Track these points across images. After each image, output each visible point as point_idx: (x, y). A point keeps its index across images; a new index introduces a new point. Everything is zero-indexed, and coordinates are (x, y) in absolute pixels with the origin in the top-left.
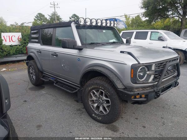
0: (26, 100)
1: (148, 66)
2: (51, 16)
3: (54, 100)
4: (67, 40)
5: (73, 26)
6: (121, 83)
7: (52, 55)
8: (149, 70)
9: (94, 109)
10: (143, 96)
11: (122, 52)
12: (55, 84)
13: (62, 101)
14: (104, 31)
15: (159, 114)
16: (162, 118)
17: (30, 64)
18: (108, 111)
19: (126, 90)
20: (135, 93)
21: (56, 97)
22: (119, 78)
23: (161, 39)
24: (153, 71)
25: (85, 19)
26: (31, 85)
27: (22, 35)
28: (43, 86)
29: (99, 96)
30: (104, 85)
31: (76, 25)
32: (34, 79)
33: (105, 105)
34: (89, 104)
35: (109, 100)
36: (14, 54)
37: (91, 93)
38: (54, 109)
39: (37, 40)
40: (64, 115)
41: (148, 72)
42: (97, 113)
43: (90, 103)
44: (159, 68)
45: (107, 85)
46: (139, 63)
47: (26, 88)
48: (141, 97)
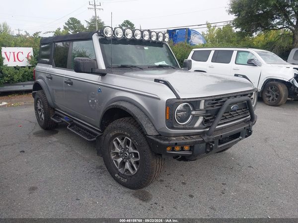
0: (24, 149)
1: (194, 103)
2: (90, 22)
3: (67, 152)
4: (82, 60)
5: (96, 38)
6: (153, 128)
7: (65, 82)
8: (194, 110)
9: (118, 165)
10: (186, 148)
11: (157, 81)
12: (69, 127)
13: (77, 154)
14: (146, 48)
15: (222, 178)
16: (223, 184)
17: (37, 97)
18: (136, 169)
19: (158, 138)
20: (171, 142)
21: (70, 147)
22: (150, 120)
23: (251, 63)
24: (201, 110)
25: (115, 29)
26: (38, 128)
27: (33, 51)
28: (56, 130)
29: (125, 146)
30: (130, 130)
31: (100, 37)
32: (42, 119)
33: (133, 161)
34: (110, 158)
35: (137, 153)
36: (19, 81)
37: (114, 143)
38: (62, 165)
39: (48, 60)
40: (75, 174)
41: (193, 113)
42: (122, 172)
43: (113, 157)
44: (212, 107)
45: (134, 130)
46: (178, 98)
47: (30, 133)
48: (182, 149)
